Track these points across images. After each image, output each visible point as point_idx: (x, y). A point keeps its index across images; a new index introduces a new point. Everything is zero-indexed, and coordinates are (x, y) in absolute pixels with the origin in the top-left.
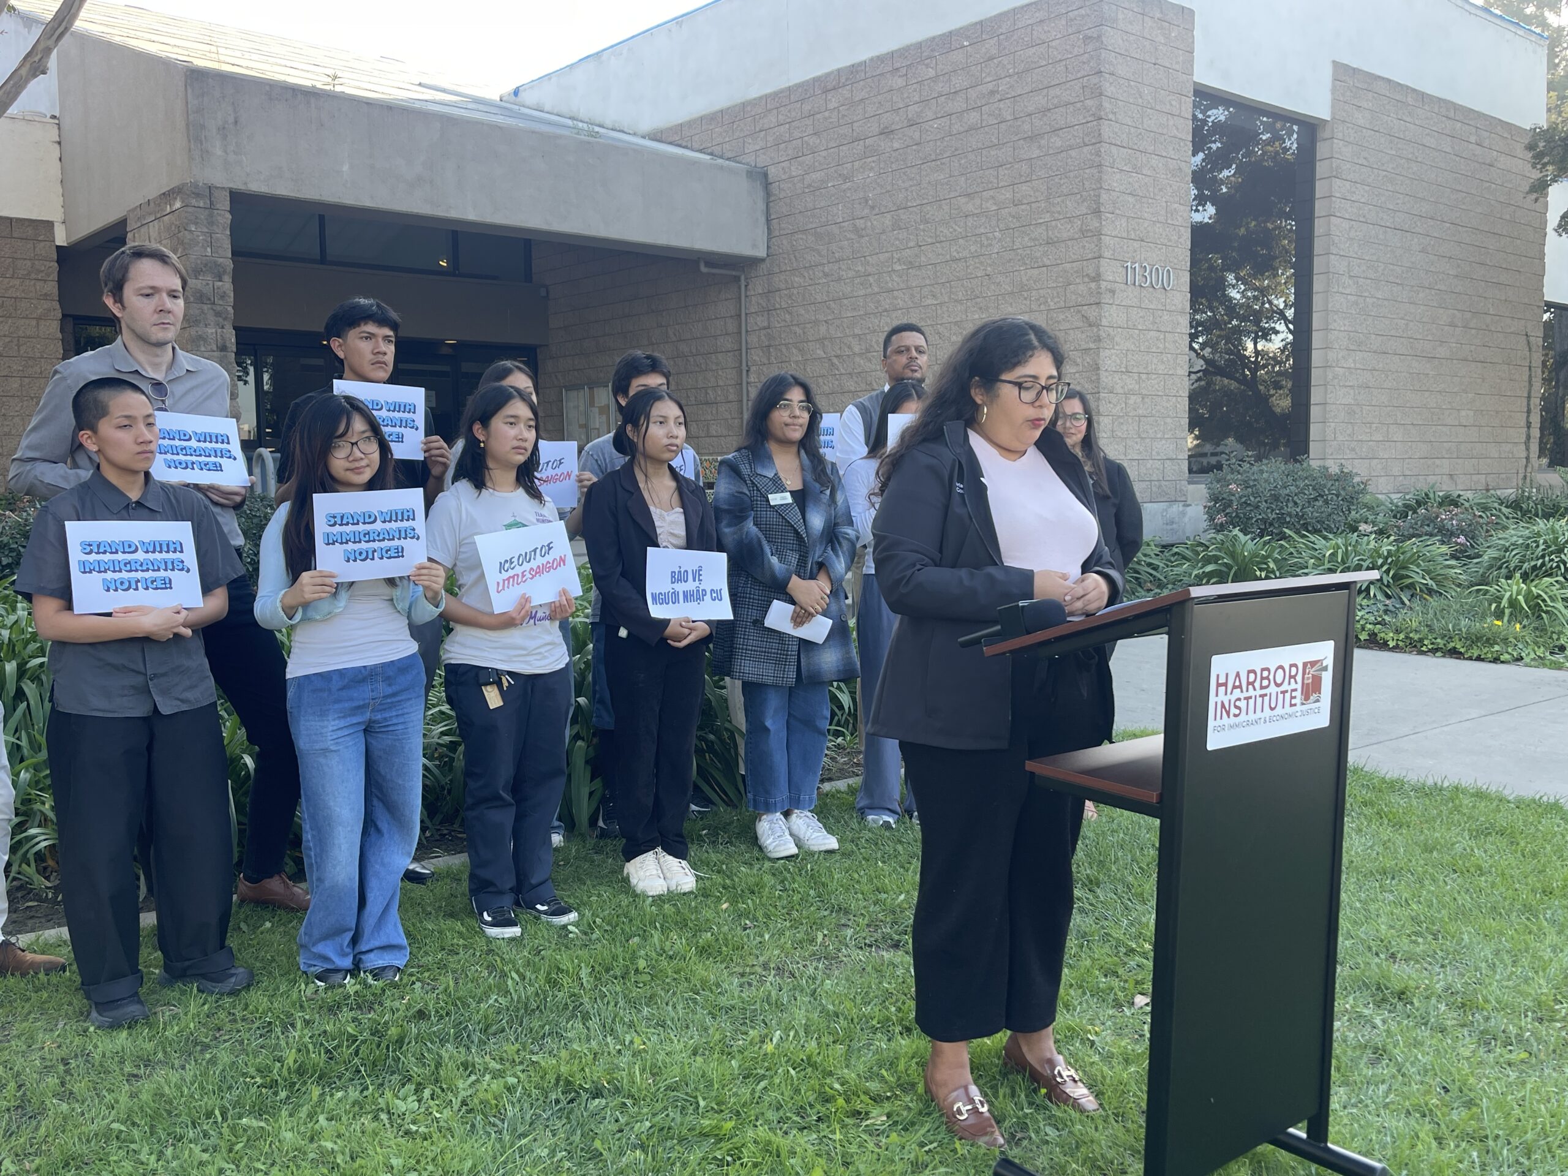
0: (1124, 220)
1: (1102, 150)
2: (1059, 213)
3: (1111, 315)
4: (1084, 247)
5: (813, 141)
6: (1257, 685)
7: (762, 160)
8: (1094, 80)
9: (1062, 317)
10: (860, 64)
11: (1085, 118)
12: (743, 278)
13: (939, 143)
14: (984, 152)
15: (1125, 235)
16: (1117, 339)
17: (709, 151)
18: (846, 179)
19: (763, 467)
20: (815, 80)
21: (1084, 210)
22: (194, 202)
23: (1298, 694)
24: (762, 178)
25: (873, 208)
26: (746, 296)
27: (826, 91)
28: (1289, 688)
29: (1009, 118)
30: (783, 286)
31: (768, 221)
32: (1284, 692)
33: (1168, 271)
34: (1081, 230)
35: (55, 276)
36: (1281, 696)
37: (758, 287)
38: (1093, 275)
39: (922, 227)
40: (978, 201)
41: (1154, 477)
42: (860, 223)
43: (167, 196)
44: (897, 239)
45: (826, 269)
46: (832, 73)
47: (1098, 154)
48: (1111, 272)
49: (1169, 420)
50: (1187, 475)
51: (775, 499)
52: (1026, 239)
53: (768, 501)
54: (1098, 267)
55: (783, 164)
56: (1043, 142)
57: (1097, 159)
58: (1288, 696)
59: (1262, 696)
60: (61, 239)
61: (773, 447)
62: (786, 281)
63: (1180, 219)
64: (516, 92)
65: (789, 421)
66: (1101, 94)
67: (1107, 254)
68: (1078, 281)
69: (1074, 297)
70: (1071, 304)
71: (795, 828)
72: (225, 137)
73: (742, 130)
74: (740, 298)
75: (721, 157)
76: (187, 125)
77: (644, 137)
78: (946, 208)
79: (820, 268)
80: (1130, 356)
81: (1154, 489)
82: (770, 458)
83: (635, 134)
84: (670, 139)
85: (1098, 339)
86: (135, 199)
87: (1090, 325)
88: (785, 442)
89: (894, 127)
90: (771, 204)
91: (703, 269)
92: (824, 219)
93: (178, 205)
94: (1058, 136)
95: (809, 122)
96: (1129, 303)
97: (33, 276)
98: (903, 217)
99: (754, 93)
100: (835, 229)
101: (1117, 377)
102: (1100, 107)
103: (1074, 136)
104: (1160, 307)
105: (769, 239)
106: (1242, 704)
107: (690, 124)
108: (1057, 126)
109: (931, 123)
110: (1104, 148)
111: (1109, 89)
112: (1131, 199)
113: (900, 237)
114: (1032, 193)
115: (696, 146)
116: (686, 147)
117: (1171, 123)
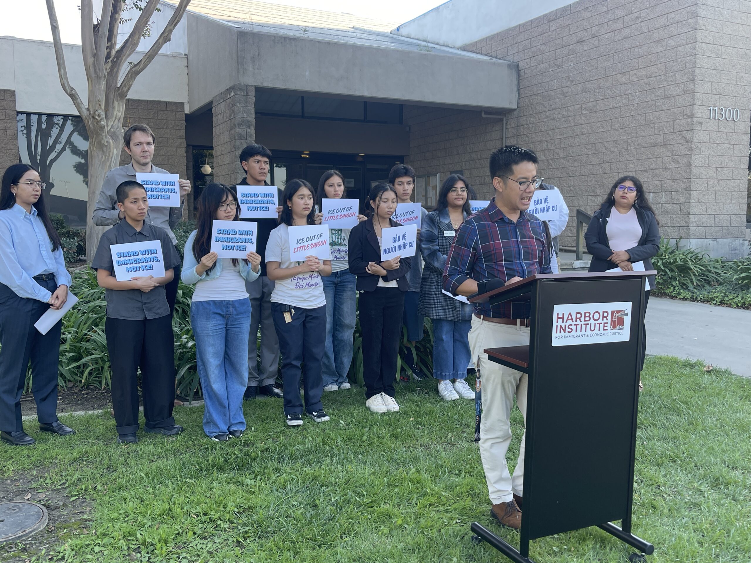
0: (709, 84)
1: (697, 46)
2: (671, 81)
3: (700, 136)
4: (685, 99)
5: (543, 47)
6: (582, 319)
7: (516, 59)
8: (693, 8)
9: (671, 137)
10: (568, 6)
11: (688, 29)
12: (505, 119)
13: (608, 46)
14: (632, 50)
15: (710, 92)
16: (703, 149)
17: (490, 54)
18: (559, 67)
19: (444, 218)
20: (544, 16)
21: (685, 79)
22: (239, 93)
23: (609, 325)
24: (516, 68)
25: (572, 81)
26: (506, 129)
27: (550, 21)
28: (603, 322)
29: (646, 31)
30: (524, 123)
31: (518, 90)
32: (599, 324)
33: (737, 110)
34: (683, 90)
35: (184, 127)
36: (597, 326)
37: (512, 123)
38: (689, 114)
39: (597, 91)
40: (627, 77)
41: (724, 224)
42: (565, 90)
43: (229, 90)
44: (584, 97)
45: (547, 114)
46: (553, 11)
47: (694, 48)
48: (699, 112)
49: (734, 193)
50: (746, 223)
51: (447, 233)
52: (653, 96)
53: (443, 234)
54: (692, 110)
55: (527, 60)
56: (664, 43)
57: (694, 51)
58: (602, 326)
59: (586, 325)
60: (187, 111)
61: (450, 209)
62: (527, 121)
63: (745, 82)
64: (398, 29)
65: (456, 197)
66: (697, 16)
67: (698, 103)
68: (681, 118)
69: (678, 127)
70: (677, 130)
71: (457, 388)
72: (254, 62)
73: (507, 43)
74: (503, 130)
75: (496, 58)
76: (238, 57)
77: (458, 49)
78: (610, 80)
79: (544, 113)
80: (711, 158)
81: (724, 231)
82: (448, 215)
83: (454, 48)
84: (471, 50)
85: (691, 149)
86: (216, 92)
87: (687, 142)
88: (455, 207)
89: (584, 39)
90: (520, 81)
91: (484, 115)
92: (547, 88)
93: (232, 94)
94: (673, 39)
95: (540, 38)
96: (711, 129)
97: (175, 128)
98: (588, 86)
99: (514, 24)
100: (552, 93)
101: (702, 170)
102: (696, 23)
103: (681, 39)
104: (731, 131)
105: (519, 99)
106: (574, 327)
107: (481, 41)
108: (672, 34)
109: (604, 36)
110: (698, 45)
111: (702, 12)
112: (714, 72)
113: (586, 96)
114: (657, 71)
115: (483, 52)
116: (479, 53)
117: (741, 29)
